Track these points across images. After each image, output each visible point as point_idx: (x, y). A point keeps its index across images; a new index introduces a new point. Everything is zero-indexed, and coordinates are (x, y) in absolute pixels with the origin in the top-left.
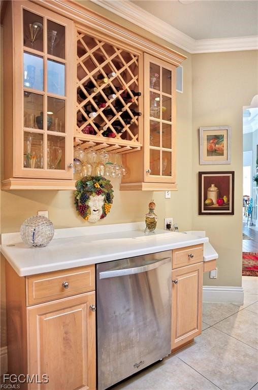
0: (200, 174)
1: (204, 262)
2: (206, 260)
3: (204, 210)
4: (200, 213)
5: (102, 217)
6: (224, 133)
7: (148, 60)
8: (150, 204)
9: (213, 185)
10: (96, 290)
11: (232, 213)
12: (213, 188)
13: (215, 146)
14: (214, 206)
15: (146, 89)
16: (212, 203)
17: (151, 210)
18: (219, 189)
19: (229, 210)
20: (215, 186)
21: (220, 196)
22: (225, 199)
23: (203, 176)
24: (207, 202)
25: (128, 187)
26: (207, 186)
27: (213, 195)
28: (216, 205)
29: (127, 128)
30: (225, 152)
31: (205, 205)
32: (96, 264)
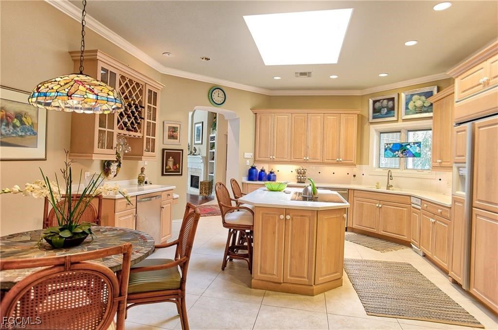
0: (163, 150)
1: (173, 199)
2: (174, 198)
3: (166, 172)
4: (163, 175)
5: (115, 176)
6: (178, 126)
7: (148, 87)
8: (142, 168)
9: (171, 157)
10: (136, 208)
11: (181, 175)
12: (171, 159)
13: (173, 133)
14: (171, 170)
15: (146, 104)
16: (170, 169)
17: (142, 172)
18: (174, 160)
19: (179, 172)
20: (172, 158)
21: (175, 164)
22: (178, 166)
23: (165, 151)
24: (167, 168)
25: (135, 158)
26: (168, 158)
27: (171, 164)
28: (172, 170)
29: (136, 126)
30: (178, 138)
31: (166, 169)
32: (137, 196)
